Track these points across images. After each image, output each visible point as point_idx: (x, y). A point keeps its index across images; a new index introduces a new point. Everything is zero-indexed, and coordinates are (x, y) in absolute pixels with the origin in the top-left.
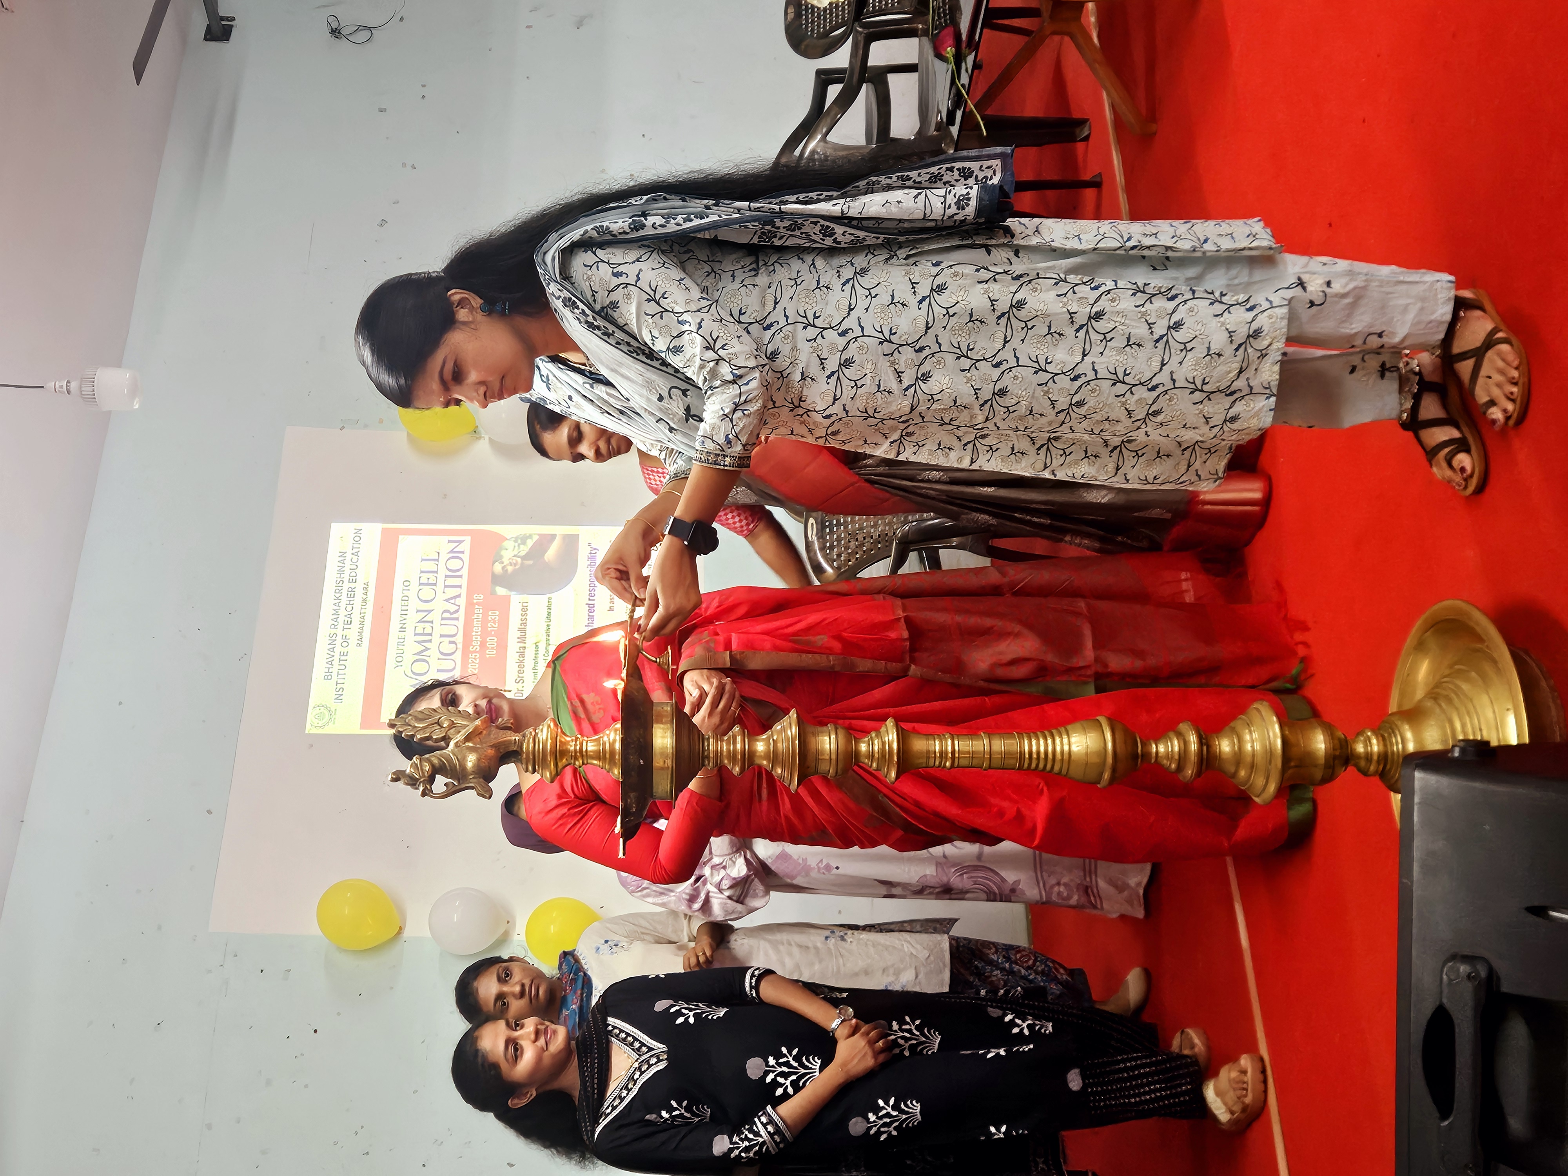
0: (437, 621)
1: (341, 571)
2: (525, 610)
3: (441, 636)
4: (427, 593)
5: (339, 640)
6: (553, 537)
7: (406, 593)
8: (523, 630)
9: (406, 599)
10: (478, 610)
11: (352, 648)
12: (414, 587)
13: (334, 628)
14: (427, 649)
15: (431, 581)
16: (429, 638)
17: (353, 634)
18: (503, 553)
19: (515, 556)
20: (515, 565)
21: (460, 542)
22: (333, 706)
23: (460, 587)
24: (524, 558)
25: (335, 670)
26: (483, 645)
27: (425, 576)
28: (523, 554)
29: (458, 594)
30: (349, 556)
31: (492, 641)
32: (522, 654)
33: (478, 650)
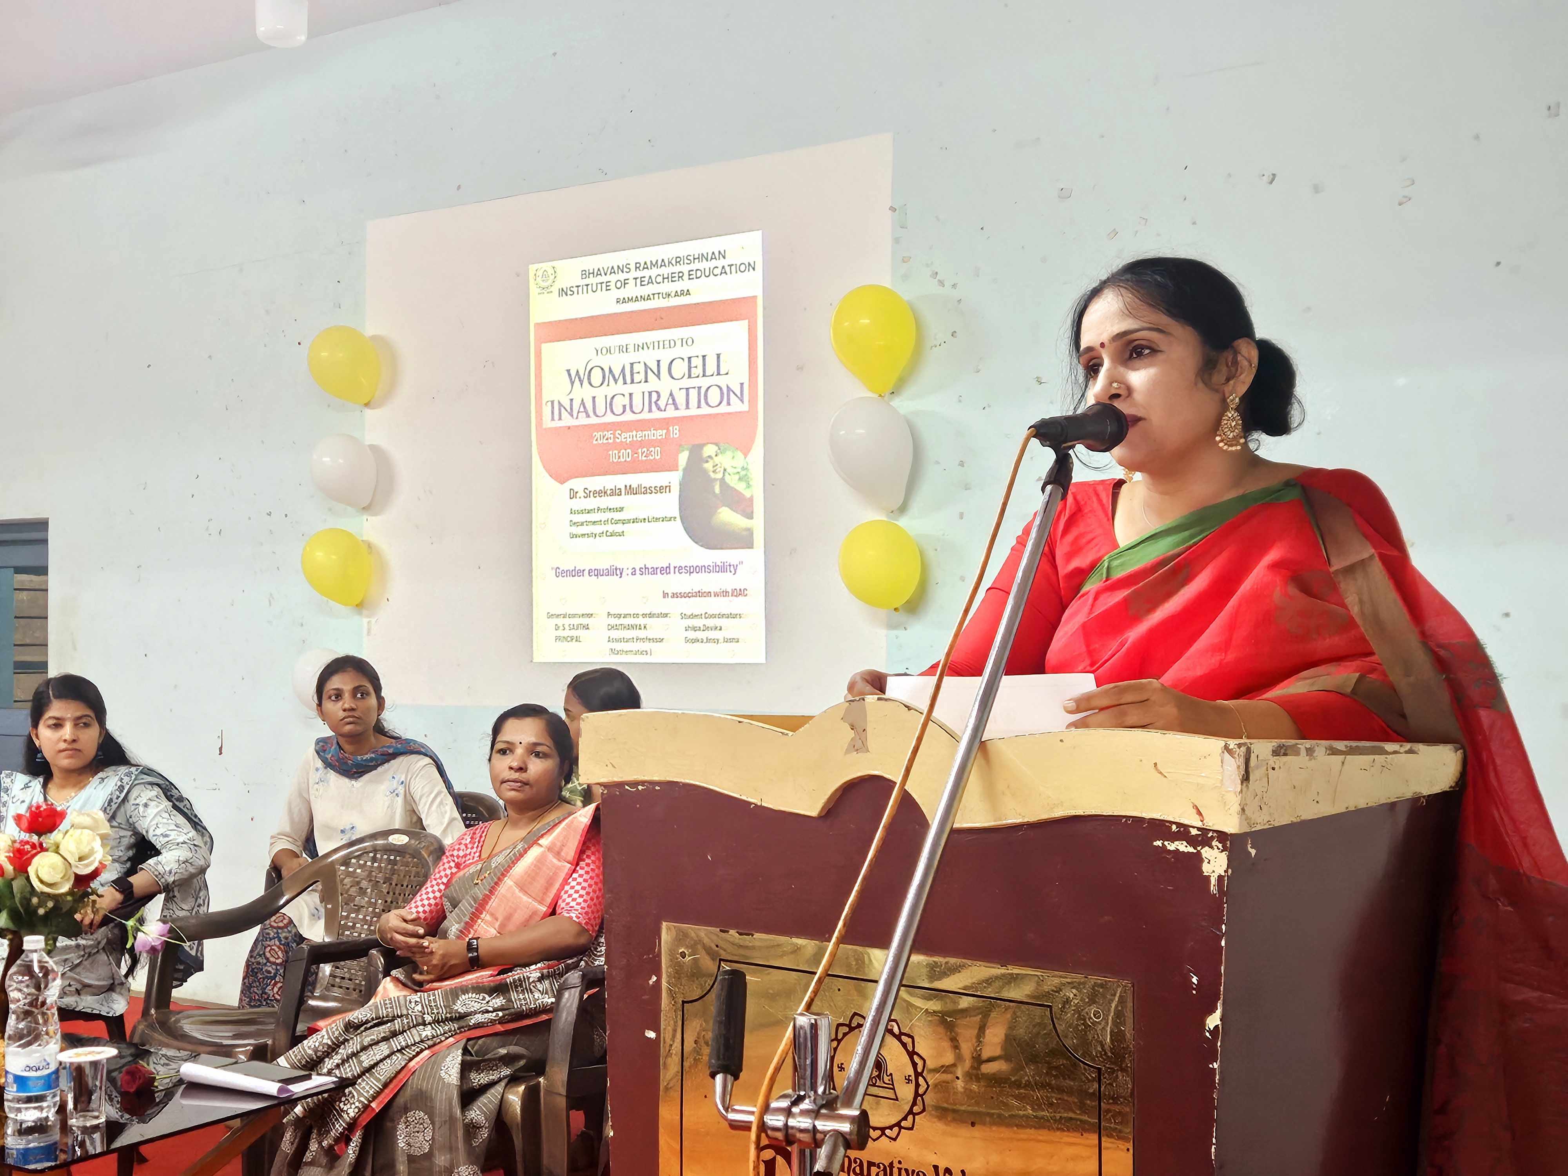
0: (647, 387)
1: (702, 257)
2: (661, 489)
3: (631, 395)
4: (680, 368)
5: (622, 276)
6: (750, 516)
7: (679, 343)
8: (640, 490)
9: (672, 344)
10: (660, 434)
11: (615, 294)
12: (686, 352)
14: (616, 381)
16: (628, 380)
17: (632, 290)
18: (729, 454)
19: (725, 470)
20: (714, 471)
21: (741, 399)
22: (555, 289)
23: (687, 407)
25: (592, 280)
27: (700, 362)
28: (728, 479)
30: (720, 263)
31: (626, 456)
32: (616, 492)
33: (618, 441)
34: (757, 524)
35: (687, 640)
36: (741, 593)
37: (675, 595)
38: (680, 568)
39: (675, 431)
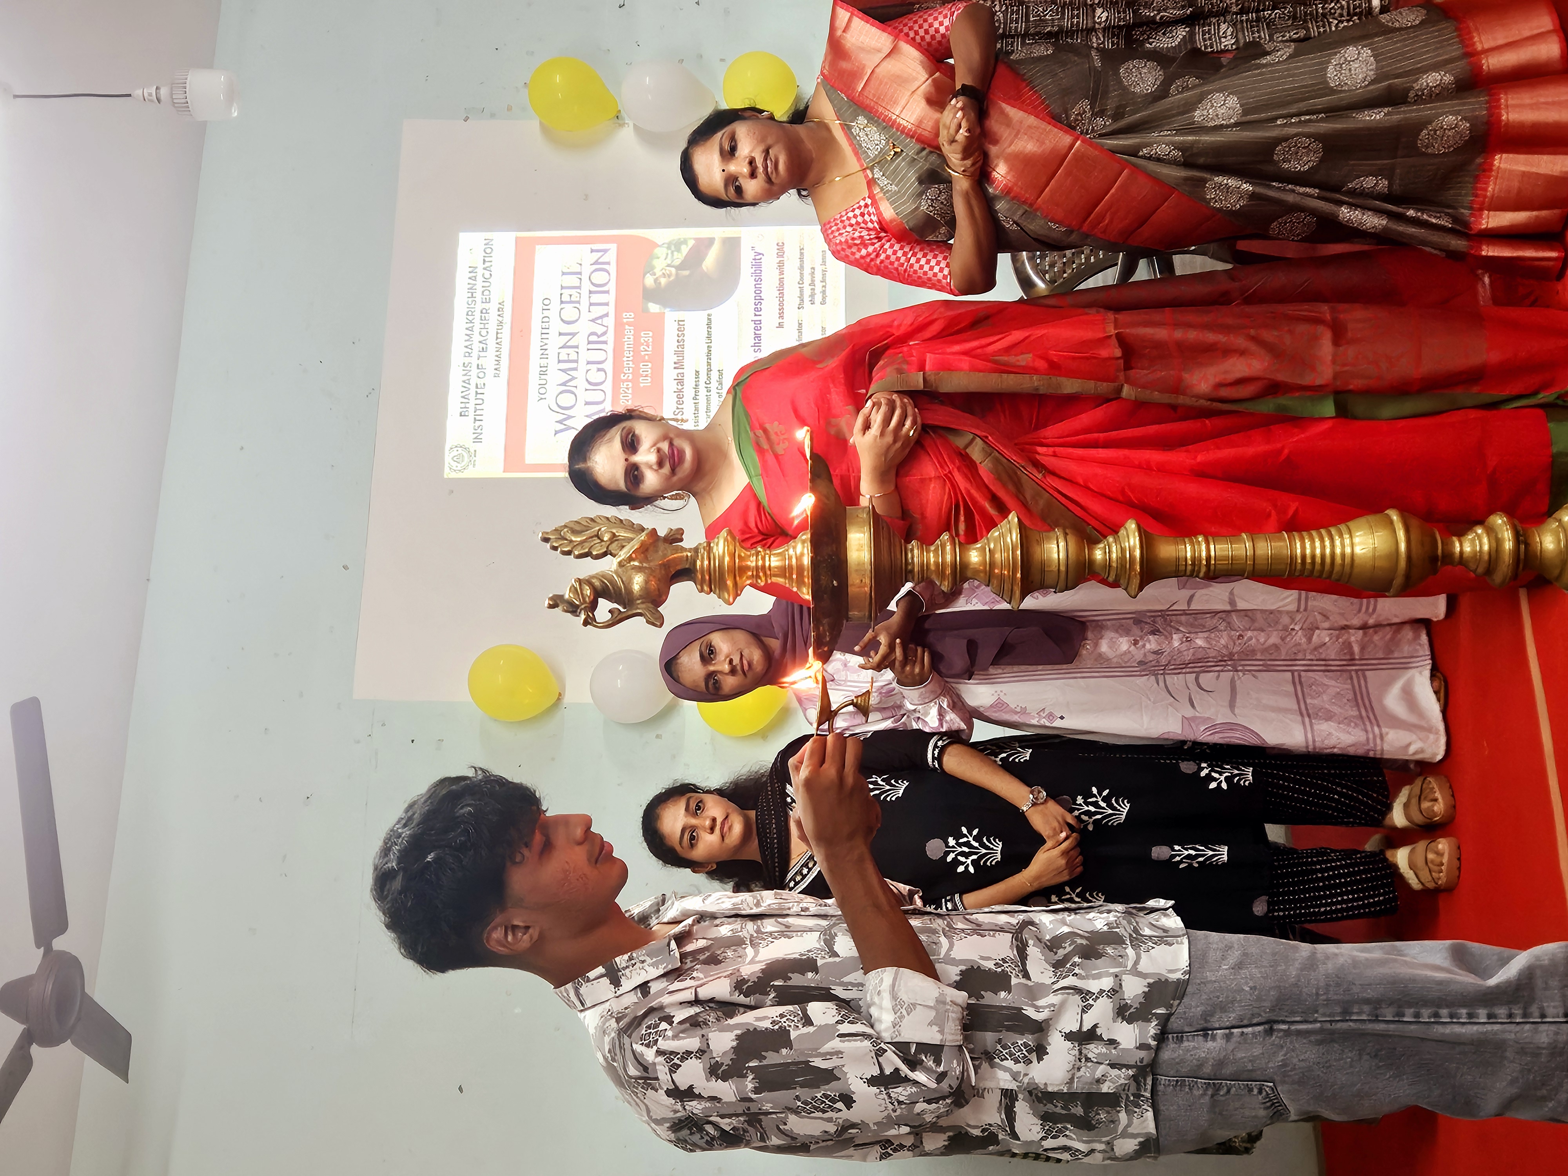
0: (583, 346)
1: (472, 290)
2: (681, 329)
3: (588, 363)
4: (570, 313)
6: (711, 241)
7: (546, 313)
8: (680, 352)
9: (545, 319)
10: (629, 332)
11: (489, 379)
12: (555, 305)
13: (468, 356)
14: (573, 378)
16: (574, 365)
17: (489, 362)
18: (655, 262)
19: (668, 266)
20: (669, 276)
21: (605, 251)
22: (473, 447)
23: (607, 304)
24: (678, 268)
25: (471, 404)
26: (636, 370)
27: (566, 292)
28: (677, 262)
29: (605, 312)
30: (480, 271)
31: (646, 368)
32: (680, 381)
33: (630, 378)
35: (823, 302)
36: (781, 248)
37: (781, 316)
38: (756, 310)
39: (628, 317)
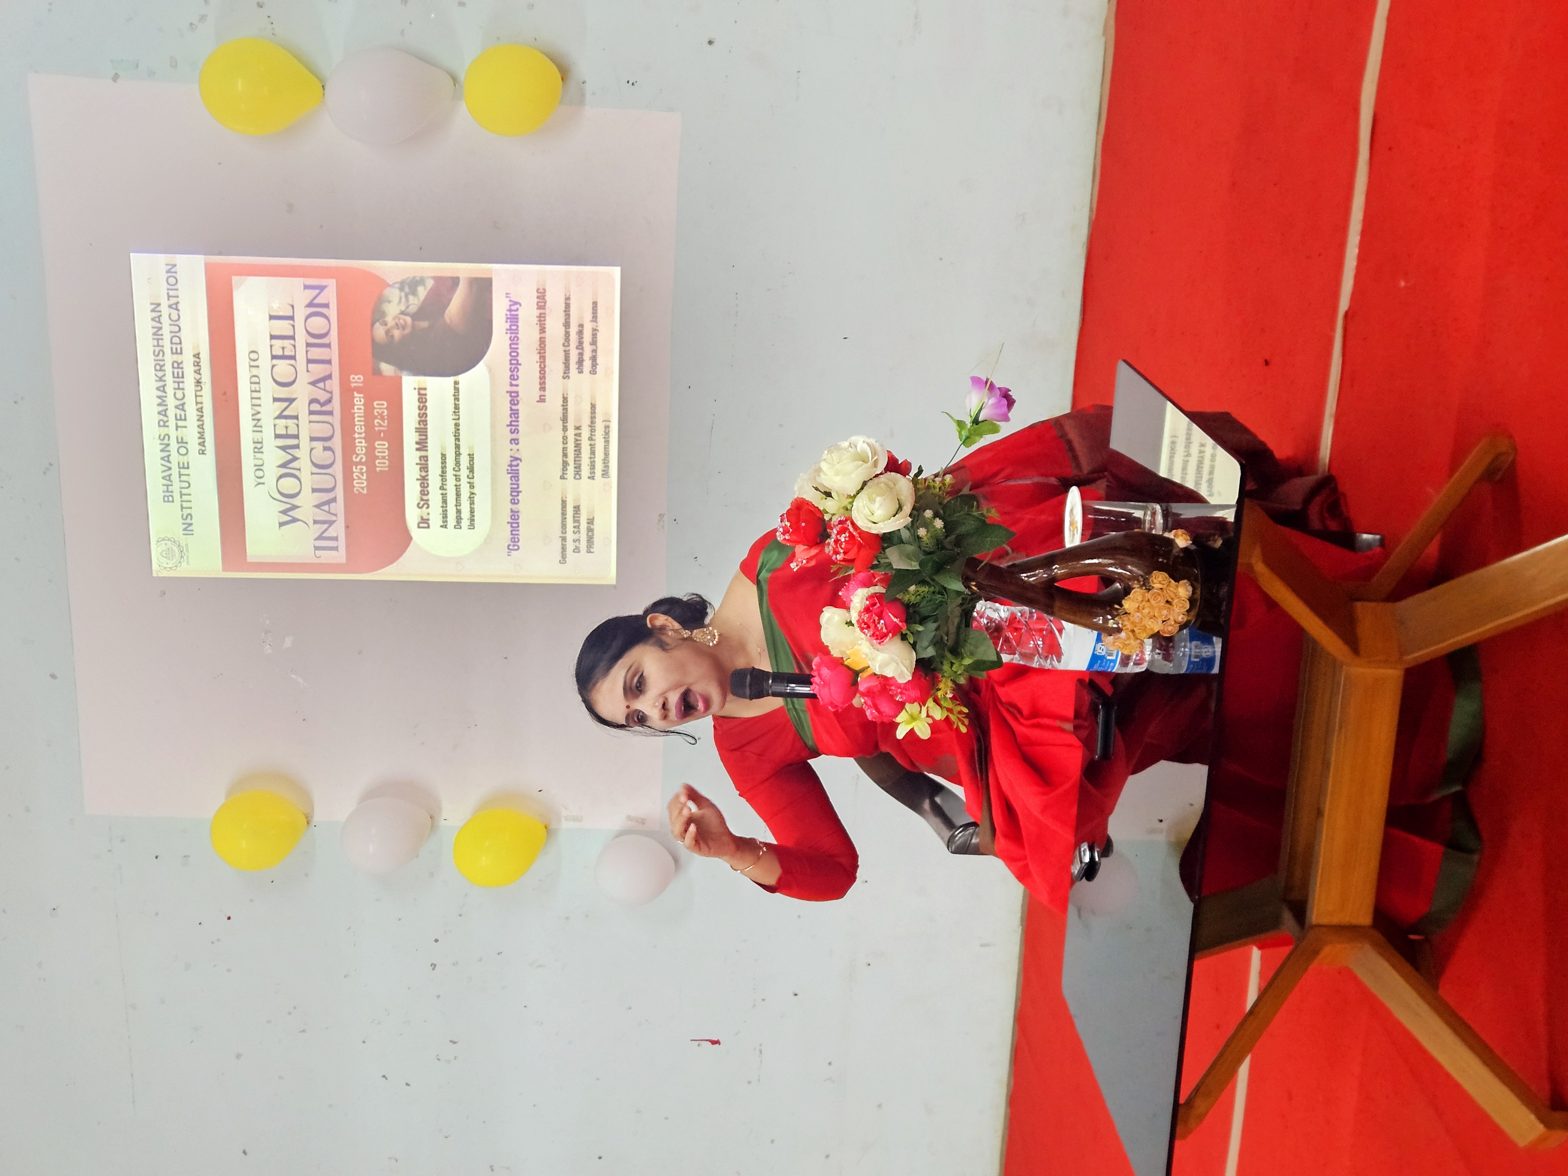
0: (304, 416)
1: (157, 334)
2: (422, 399)
3: (312, 439)
4: (284, 371)
5: (174, 446)
6: (455, 281)
7: (255, 371)
8: (422, 431)
9: (255, 381)
10: (359, 400)
11: (193, 456)
12: (265, 361)
13: (164, 426)
14: (295, 459)
15: (287, 353)
16: (295, 441)
17: (191, 434)
18: (385, 308)
20: (404, 328)
21: (322, 288)
22: (183, 540)
23: (329, 362)
24: (415, 317)
25: (176, 488)
26: (371, 450)
27: (278, 343)
28: (413, 309)
29: (327, 373)
30: (165, 310)
31: (382, 447)
32: (424, 466)
33: (363, 460)
34: (465, 270)
35: (593, 372)
36: (541, 296)
37: (543, 388)
38: (512, 378)
39: (357, 379)
